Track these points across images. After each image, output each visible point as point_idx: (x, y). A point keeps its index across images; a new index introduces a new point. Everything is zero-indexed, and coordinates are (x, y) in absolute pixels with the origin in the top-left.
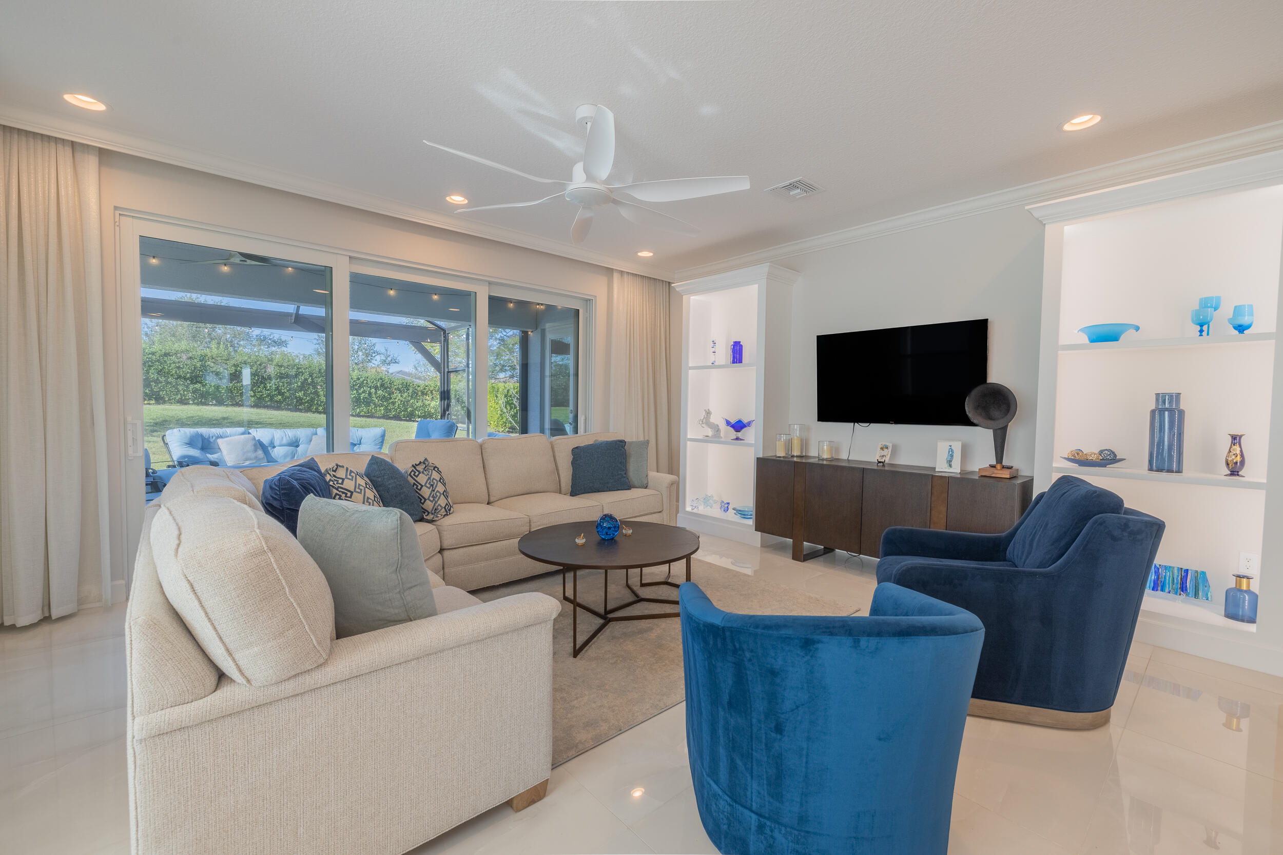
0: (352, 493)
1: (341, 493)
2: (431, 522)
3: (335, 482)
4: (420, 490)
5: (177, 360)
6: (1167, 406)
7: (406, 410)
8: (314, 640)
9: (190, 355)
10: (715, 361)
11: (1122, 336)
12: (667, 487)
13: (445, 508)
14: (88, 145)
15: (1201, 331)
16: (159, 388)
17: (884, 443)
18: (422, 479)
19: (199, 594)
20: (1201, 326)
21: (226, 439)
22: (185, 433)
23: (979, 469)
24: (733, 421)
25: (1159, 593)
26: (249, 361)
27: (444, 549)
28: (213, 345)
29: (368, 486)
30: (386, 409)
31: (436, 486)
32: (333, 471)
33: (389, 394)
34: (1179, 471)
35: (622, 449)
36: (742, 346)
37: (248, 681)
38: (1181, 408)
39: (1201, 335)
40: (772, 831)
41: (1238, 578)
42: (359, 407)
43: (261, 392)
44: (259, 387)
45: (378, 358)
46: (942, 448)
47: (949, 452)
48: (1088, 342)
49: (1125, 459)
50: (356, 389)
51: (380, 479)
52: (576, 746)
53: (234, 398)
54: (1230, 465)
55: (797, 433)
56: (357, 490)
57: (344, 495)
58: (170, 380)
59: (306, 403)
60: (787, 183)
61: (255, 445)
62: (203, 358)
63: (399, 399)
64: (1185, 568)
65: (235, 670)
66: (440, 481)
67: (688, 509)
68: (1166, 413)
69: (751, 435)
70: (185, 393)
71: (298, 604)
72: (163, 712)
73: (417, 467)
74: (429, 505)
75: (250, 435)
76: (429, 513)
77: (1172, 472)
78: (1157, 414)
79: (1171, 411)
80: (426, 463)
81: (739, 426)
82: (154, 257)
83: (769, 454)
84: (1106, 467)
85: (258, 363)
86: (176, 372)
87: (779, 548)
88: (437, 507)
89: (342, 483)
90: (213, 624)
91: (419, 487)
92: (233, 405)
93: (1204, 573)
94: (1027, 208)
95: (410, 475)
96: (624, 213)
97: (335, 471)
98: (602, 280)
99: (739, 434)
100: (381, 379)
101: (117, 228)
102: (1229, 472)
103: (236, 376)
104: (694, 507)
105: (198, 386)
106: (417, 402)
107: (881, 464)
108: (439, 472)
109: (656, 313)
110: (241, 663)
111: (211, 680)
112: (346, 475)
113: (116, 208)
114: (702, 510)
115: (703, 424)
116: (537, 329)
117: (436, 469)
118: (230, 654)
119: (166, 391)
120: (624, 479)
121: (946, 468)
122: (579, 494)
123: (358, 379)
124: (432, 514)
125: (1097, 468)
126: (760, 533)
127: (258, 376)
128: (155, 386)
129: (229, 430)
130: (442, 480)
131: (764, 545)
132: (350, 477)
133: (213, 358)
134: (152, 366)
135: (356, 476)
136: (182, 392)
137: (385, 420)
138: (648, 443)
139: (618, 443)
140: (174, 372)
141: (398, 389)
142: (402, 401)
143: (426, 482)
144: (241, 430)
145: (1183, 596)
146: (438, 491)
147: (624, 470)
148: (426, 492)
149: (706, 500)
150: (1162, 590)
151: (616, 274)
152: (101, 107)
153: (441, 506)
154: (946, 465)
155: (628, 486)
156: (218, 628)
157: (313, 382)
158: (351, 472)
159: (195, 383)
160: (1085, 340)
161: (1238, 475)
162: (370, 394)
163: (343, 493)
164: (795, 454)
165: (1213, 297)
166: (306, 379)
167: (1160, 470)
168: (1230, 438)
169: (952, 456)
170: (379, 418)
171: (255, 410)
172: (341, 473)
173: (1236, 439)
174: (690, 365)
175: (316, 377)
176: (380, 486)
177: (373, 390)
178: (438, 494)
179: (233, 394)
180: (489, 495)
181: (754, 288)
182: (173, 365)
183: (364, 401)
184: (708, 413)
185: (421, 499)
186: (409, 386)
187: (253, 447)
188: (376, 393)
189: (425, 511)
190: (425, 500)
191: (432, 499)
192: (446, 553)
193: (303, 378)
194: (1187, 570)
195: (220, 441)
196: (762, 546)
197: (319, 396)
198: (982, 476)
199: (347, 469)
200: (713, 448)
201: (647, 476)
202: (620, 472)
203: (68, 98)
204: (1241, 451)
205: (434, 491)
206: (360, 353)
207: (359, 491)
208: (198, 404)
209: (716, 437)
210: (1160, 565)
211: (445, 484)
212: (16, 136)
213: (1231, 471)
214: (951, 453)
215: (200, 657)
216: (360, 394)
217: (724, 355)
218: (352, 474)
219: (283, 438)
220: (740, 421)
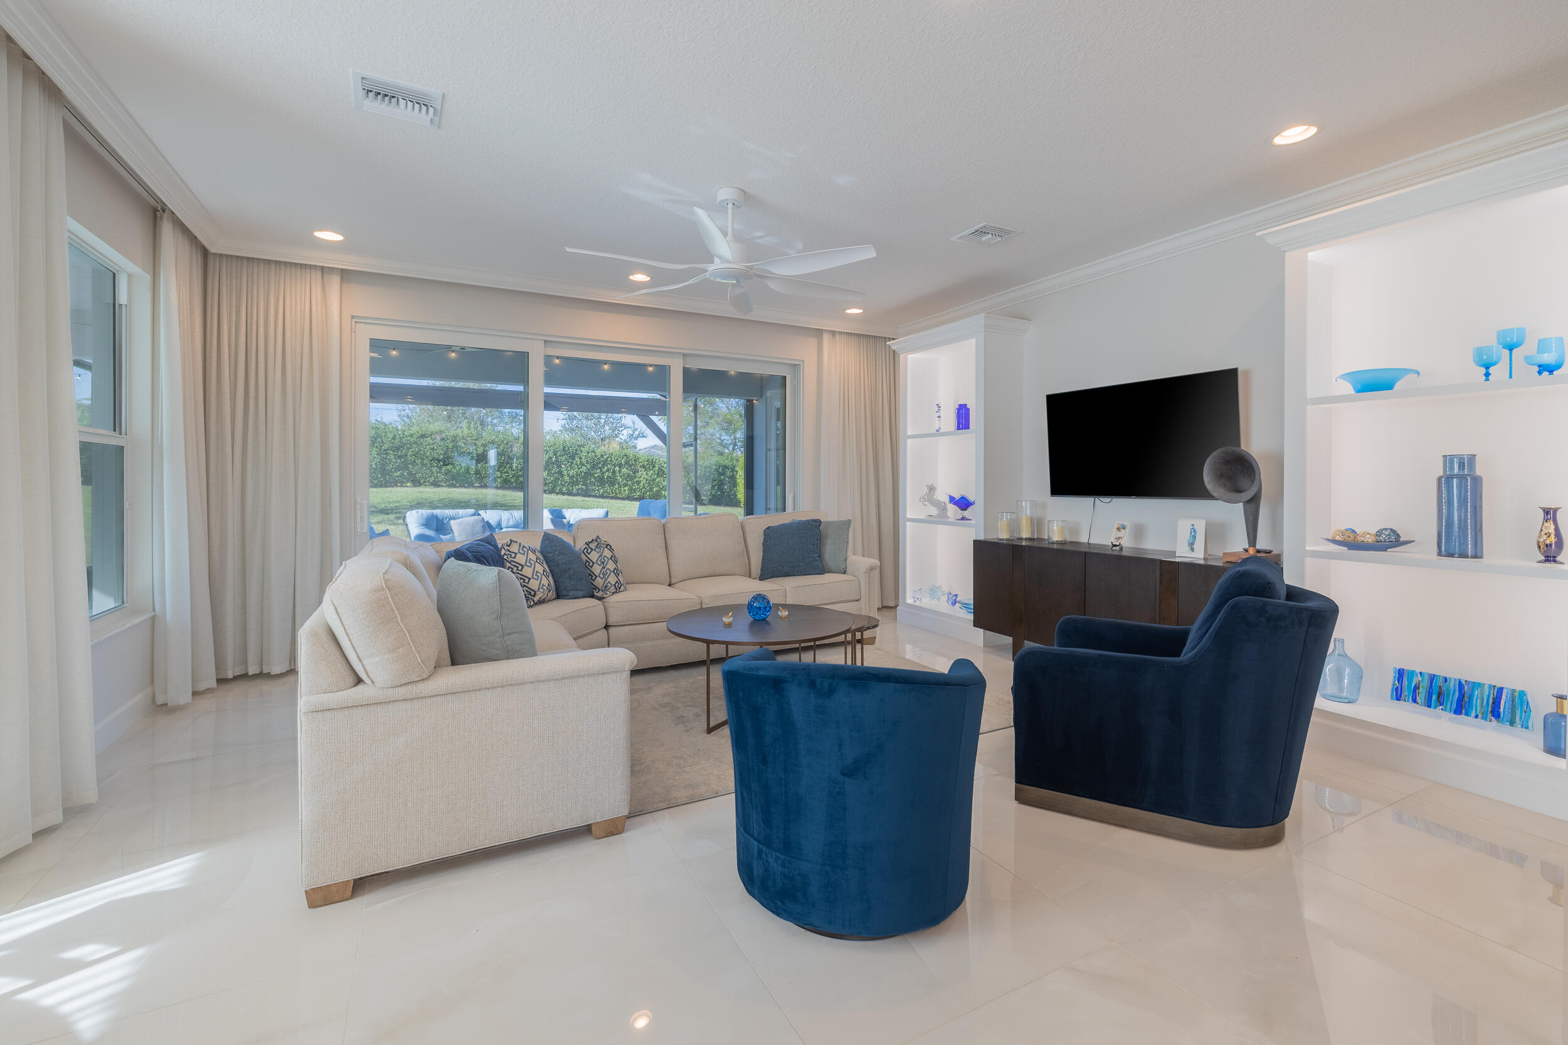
0: (523, 566)
1: (513, 567)
2: (600, 599)
3: (509, 556)
4: (591, 567)
5: (432, 442)
6: (1456, 471)
7: (651, 490)
8: (419, 659)
9: (444, 435)
10: (940, 428)
11: (1398, 383)
12: (866, 573)
13: (615, 585)
14: (333, 268)
15: (1487, 375)
16: (416, 470)
17: (1121, 523)
18: (594, 556)
19: (341, 615)
20: (1487, 368)
21: (458, 520)
22: (422, 514)
23: (1224, 553)
24: (957, 496)
25: (1462, 717)
26: (497, 440)
27: (610, 626)
28: (464, 424)
29: (538, 561)
30: (631, 489)
31: (607, 564)
32: (507, 546)
33: (634, 473)
34: (1477, 556)
35: (816, 529)
36: (968, 409)
37: (373, 682)
38: (1477, 474)
39: (1487, 380)
40: (767, 856)
41: (1559, 699)
42: (603, 487)
43: (507, 472)
44: (505, 467)
45: (625, 432)
46: (1183, 528)
47: (1191, 533)
48: (1353, 392)
49: (1413, 541)
50: (600, 468)
51: (551, 555)
52: (670, 800)
53: (480, 479)
54: (1541, 548)
55: (1026, 511)
56: (528, 564)
57: (516, 568)
58: (425, 462)
59: (550, 483)
60: (972, 230)
61: (483, 527)
62: (455, 439)
63: (644, 478)
64: (1499, 685)
65: (364, 672)
66: (611, 558)
67: (910, 601)
68: (1455, 480)
69: (976, 513)
70: (438, 475)
71: (408, 630)
72: (319, 695)
73: (590, 544)
74: (599, 582)
75: (479, 517)
76: (599, 589)
77: (1467, 557)
78: (1444, 482)
79: (1462, 478)
80: (598, 540)
81: (963, 504)
82: (394, 349)
83: (992, 537)
84: (1386, 551)
85: (505, 442)
86: (431, 453)
87: (999, 648)
88: (607, 584)
89: (514, 558)
90: (349, 637)
91: (591, 565)
92: (481, 487)
93: (1523, 694)
94: (1257, 234)
95: (583, 552)
96: (773, 285)
97: (509, 546)
98: (811, 343)
99: (966, 513)
100: (626, 455)
101: (353, 334)
102: (1543, 558)
103: (482, 458)
104: (915, 599)
105: (449, 467)
106: (664, 481)
107: (1118, 548)
108: (611, 550)
109: (877, 375)
110: (367, 668)
111: (350, 680)
112: (519, 550)
113: (353, 317)
114: (926, 602)
115: (925, 501)
116: (761, 397)
117: (608, 547)
118: (360, 661)
119: (422, 473)
120: (817, 563)
121: (1187, 552)
122: (768, 579)
123: (602, 456)
124: (602, 591)
125: (1372, 552)
126: (982, 630)
127: (504, 455)
128: (412, 468)
129: (461, 512)
130: (614, 559)
131: (986, 645)
132: (523, 552)
133: (464, 439)
134: (410, 448)
135: (528, 551)
136: (435, 474)
137: (629, 502)
138: (850, 524)
139: (811, 522)
140: (429, 454)
141: (643, 467)
142: (647, 480)
143: (598, 560)
144: (472, 511)
145: (1494, 722)
146: (608, 569)
147: (817, 552)
148: (597, 569)
149: (933, 591)
150: (1467, 714)
151: (826, 334)
152: (339, 238)
153: (611, 584)
154: (1188, 548)
155: (823, 570)
156: (352, 641)
157: (557, 460)
158: (524, 547)
159: (447, 465)
160: (1348, 389)
161: (1555, 561)
162: (614, 472)
163: (515, 566)
164: (1024, 537)
165: (1513, 329)
166: (550, 458)
167: (1451, 555)
168: (1541, 514)
169: (1194, 537)
170: (623, 499)
171: (501, 492)
172: (514, 548)
173: (1550, 514)
174: (909, 434)
175: (560, 456)
176: (551, 561)
177: (617, 468)
178: (608, 571)
179: (481, 476)
180: (670, 576)
181: (973, 341)
182: (428, 447)
183: (608, 481)
184: (932, 489)
185: (592, 576)
186: (655, 462)
187: (482, 529)
188: (620, 471)
189: (596, 588)
190: (596, 577)
191: (602, 576)
192: (611, 630)
193: (547, 457)
194: (1502, 688)
195: (452, 522)
196: (985, 645)
197: (562, 476)
198: (1227, 562)
199: (520, 544)
200: (942, 530)
201: (846, 560)
202: (811, 555)
203: (318, 234)
204: (1557, 530)
205: (604, 568)
206: (607, 428)
207: (530, 565)
208: (449, 486)
209: (941, 518)
210: (1466, 681)
211: (617, 562)
212: (283, 267)
213: (1546, 557)
214: (1193, 534)
215: (344, 662)
216: (604, 473)
217: (949, 420)
218: (525, 549)
219: (509, 520)
220: (963, 498)
